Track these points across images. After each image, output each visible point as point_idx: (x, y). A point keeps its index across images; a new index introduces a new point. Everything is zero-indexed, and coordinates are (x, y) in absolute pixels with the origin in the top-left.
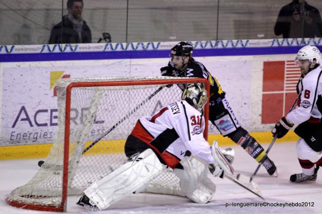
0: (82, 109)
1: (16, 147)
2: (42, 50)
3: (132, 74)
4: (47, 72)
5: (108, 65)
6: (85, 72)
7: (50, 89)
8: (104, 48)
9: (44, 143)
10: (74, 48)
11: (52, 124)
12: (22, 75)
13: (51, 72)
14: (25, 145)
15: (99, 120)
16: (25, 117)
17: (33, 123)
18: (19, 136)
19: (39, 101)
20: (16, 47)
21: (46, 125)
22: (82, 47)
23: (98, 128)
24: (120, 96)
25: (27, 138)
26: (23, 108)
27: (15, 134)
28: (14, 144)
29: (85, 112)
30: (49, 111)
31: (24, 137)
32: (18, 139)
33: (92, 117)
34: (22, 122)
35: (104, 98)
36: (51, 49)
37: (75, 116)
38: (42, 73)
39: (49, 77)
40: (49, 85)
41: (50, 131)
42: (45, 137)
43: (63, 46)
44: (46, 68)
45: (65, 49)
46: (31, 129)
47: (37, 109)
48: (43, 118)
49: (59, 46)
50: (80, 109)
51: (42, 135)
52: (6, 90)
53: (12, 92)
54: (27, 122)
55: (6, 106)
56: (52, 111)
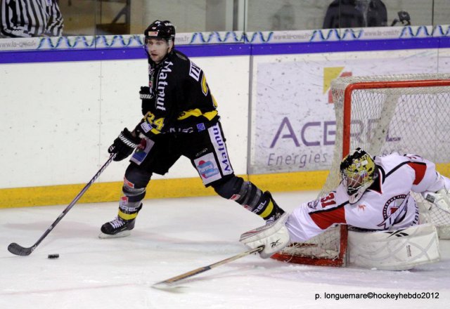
0: (370, 122)
1: (275, 175)
2: (313, 37)
3: (440, 70)
4: (319, 69)
5: (406, 58)
6: (372, 68)
7: (324, 93)
8: (400, 34)
9: (316, 169)
10: (357, 35)
11: (326, 143)
12: (283, 74)
13: (325, 69)
14: (289, 172)
15: (394, 136)
16: (289, 133)
17: (300, 141)
18: (280, 159)
19: (308, 110)
20: (276, 33)
21: (318, 143)
22: (369, 33)
23: (392, 147)
24: (423, 102)
25: (291, 162)
26: (286, 121)
27: (274, 157)
28: (273, 171)
29: (374, 126)
30: (322, 124)
31: (288, 162)
32: (279, 163)
33: (383, 131)
34: (285, 139)
35: (401, 105)
36: (325, 36)
37: (359, 131)
38: (313, 70)
39: (323, 75)
40: (322, 88)
41: (323, 153)
42: (317, 160)
43: (342, 31)
44: (317, 63)
45: (344, 35)
46: (296, 150)
47: (306, 121)
48: (314, 134)
49: (336, 31)
50: (367, 121)
51: (313, 158)
52: (262, 95)
53: (269, 97)
54: (291, 139)
55: (261, 118)
56: (326, 124)
